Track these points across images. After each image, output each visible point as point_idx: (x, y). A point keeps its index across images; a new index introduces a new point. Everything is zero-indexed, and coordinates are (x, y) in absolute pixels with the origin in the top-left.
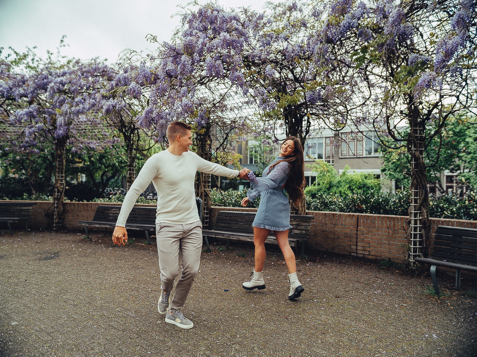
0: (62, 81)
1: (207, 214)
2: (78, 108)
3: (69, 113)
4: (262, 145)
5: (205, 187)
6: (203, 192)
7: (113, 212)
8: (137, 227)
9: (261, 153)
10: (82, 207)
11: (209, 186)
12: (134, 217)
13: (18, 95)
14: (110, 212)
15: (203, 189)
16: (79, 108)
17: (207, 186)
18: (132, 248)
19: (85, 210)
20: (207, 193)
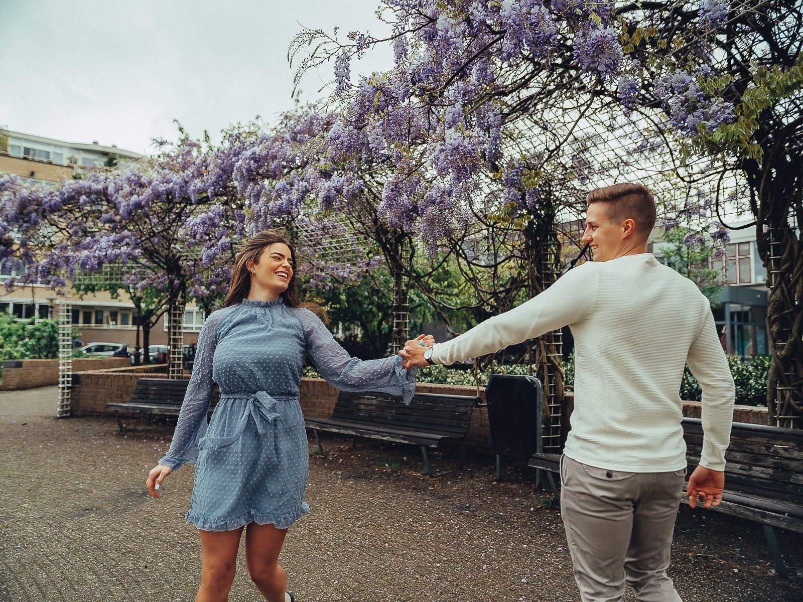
0: (254, 153)
1: (556, 410)
2: (278, 203)
3: (265, 212)
4: (684, 248)
5: (548, 349)
6: (545, 360)
7: (366, 402)
8: (405, 437)
9: (681, 265)
10: (320, 389)
11: (558, 347)
12: (404, 414)
13: (194, 191)
14: (362, 401)
15: (544, 354)
16: (281, 202)
17: (554, 348)
18: (394, 482)
19: (325, 395)
20: (554, 364)
